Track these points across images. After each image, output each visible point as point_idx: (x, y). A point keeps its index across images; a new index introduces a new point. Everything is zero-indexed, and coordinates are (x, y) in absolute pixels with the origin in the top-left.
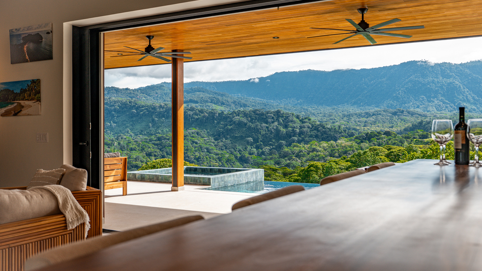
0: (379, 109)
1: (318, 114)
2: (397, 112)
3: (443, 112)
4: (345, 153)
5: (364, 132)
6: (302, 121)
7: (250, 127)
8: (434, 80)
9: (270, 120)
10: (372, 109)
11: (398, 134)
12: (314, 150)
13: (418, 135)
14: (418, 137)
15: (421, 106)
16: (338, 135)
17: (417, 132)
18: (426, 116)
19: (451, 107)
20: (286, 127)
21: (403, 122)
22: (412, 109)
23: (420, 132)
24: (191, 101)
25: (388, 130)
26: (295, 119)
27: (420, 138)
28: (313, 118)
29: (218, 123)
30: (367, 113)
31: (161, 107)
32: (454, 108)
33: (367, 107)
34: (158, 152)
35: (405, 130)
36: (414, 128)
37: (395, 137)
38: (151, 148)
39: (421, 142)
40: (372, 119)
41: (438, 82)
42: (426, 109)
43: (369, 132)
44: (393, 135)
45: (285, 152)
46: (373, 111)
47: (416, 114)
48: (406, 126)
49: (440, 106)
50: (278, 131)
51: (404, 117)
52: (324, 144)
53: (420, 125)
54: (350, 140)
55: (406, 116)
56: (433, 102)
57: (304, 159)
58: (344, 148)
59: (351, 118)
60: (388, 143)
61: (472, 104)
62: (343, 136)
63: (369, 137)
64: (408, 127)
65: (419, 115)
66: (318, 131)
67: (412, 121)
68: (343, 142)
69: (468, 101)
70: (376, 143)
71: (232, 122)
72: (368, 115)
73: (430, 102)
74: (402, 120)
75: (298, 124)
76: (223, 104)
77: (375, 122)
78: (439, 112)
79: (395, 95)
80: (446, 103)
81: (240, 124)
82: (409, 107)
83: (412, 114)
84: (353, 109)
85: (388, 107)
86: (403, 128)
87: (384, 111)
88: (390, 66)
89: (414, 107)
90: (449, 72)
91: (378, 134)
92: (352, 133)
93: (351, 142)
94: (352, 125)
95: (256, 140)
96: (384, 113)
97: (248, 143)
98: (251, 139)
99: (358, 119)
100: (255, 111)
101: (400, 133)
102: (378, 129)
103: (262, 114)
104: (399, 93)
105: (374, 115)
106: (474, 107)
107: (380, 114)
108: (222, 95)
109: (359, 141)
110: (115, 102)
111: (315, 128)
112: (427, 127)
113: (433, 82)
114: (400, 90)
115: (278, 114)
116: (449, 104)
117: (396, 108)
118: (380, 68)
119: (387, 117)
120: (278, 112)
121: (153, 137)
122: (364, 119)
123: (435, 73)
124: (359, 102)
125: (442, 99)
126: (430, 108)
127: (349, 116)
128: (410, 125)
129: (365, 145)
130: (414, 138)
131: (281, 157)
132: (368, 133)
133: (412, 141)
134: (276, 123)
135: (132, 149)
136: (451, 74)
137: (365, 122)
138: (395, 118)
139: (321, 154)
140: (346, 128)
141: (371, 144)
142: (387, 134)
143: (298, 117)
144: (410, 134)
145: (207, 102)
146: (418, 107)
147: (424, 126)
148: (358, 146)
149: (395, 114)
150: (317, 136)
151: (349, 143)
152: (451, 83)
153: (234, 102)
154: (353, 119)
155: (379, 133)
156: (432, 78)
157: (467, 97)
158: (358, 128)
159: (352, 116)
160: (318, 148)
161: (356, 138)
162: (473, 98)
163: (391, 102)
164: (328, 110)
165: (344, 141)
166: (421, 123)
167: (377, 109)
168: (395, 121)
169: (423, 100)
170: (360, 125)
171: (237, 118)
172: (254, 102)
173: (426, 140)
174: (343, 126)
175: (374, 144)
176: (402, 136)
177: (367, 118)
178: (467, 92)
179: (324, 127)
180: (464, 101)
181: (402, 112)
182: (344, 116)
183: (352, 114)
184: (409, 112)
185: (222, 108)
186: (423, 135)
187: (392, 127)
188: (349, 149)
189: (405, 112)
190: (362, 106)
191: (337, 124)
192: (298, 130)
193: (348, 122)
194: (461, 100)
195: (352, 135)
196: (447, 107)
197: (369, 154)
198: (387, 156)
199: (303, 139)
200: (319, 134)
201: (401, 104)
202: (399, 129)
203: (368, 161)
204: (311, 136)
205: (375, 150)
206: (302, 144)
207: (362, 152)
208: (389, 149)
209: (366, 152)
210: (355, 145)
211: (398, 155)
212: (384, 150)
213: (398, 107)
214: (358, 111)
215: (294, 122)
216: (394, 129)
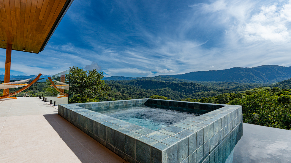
1: (203, 83)
3: (246, 83)
6: (199, 86)
7: (183, 87)
9: (189, 85)
10: (222, 82)
12: (203, 94)
16: (210, 90)
18: (240, 84)
20: (194, 87)
24: (167, 80)
26: (197, 85)
28: (202, 85)
29: (174, 86)
30: (220, 83)
31: (158, 82)
32: (250, 82)
34: (158, 94)
36: (236, 88)
38: (156, 93)
40: (221, 85)
41: (244, 74)
42: (240, 82)
44: (229, 90)
45: (194, 94)
49: (245, 81)
50: (191, 88)
52: (206, 92)
57: (200, 97)
61: (257, 80)
63: (221, 90)
65: (238, 84)
66: (204, 88)
68: (212, 92)
69: (256, 79)
71: (178, 86)
72: (220, 84)
73: (241, 80)
74: (232, 85)
75: (198, 86)
76: (175, 81)
81: (180, 87)
83: (235, 84)
84: (215, 82)
94: (215, 86)
95: (185, 91)
97: (183, 92)
98: (183, 91)
100: (185, 83)
102: (224, 88)
103: (187, 84)
106: (258, 81)
108: (175, 79)
110: (147, 81)
111: (203, 87)
113: (242, 74)
115: (191, 83)
120: (192, 83)
121: (156, 90)
122: (219, 85)
127: (214, 84)
128: (234, 87)
131: (192, 96)
134: (191, 86)
135: (151, 93)
138: (229, 85)
139: (205, 95)
143: (198, 84)
145: (171, 80)
146: (237, 81)
149: (229, 83)
150: (204, 90)
151: (214, 92)
152: (249, 74)
153: (179, 80)
155: (224, 89)
157: (255, 78)
160: (204, 93)
161: (216, 91)
162: (257, 78)
163: (228, 80)
164: (207, 82)
166: (239, 86)
167: (223, 82)
169: (239, 79)
171: (179, 85)
172: (184, 81)
173: (241, 91)
178: (255, 76)
179: (206, 87)
180: (254, 79)
181: (232, 83)
182: (212, 84)
184: (234, 83)
185: (175, 82)
187: (228, 87)
191: (210, 86)
192: (198, 88)
195: (215, 90)
197: (224, 95)
198: (230, 96)
199: (199, 91)
200: (204, 89)
201: (231, 80)
202: (231, 88)
203: (224, 98)
204: (202, 90)
205: (225, 94)
206: (199, 92)
207: (221, 95)
208: (230, 94)
209: (223, 95)
210: (216, 93)
211: (235, 96)
212: (228, 94)
213: (230, 81)
214: (217, 83)
215: (197, 86)
216: (229, 88)
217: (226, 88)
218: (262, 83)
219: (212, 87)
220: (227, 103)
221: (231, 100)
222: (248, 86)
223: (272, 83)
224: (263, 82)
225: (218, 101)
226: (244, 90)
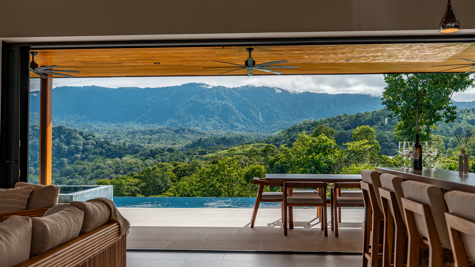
0: (162, 127)
1: (102, 130)
2: (179, 130)
3: (218, 130)
4: (130, 170)
5: (149, 149)
6: (86, 138)
8: (211, 101)
10: (156, 127)
11: (180, 150)
12: (98, 167)
13: (198, 152)
14: (198, 154)
15: (200, 125)
16: (123, 152)
17: (197, 149)
18: (204, 134)
19: (226, 126)
20: (68, 144)
21: (184, 139)
22: (192, 128)
23: (200, 149)
25: (171, 147)
26: (78, 135)
27: (200, 154)
28: (97, 135)
30: (151, 131)
32: (228, 127)
33: (151, 125)
35: (186, 147)
36: (194, 145)
37: (177, 154)
39: (201, 158)
40: (156, 136)
41: (214, 103)
42: (204, 128)
43: (154, 149)
44: (176, 152)
45: (67, 170)
46: (157, 128)
47: (196, 132)
48: (188, 143)
49: (216, 125)
50: (59, 148)
51: (185, 135)
52: (109, 161)
53: (200, 143)
54: (135, 157)
55: (187, 134)
56: (211, 121)
57: (88, 177)
58: (129, 165)
59: (136, 136)
60: (171, 160)
61: (242, 124)
62: (128, 153)
63: (153, 154)
64: (189, 144)
65: (198, 133)
66: (103, 148)
67: (192, 138)
69: (239, 121)
70: (160, 159)
72: (152, 132)
73: (207, 121)
74: (183, 137)
75: (81, 141)
77: (159, 139)
78: (215, 131)
79: (177, 114)
80: (221, 122)
82: (190, 125)
83: (193, 132)
84: (137, 127)
85: (170, 125)
86: (185, 145)
87: (167, 129)
88: (173, 86)
89: (194, 125)
90: (223, 94)
91: (161, 151)
92: (137, 150)
93: (136, 159)
94: (136, 142)
96: (167, 131)
99: (143, 137)
100: (33, 128)
101: (182, 150)
102: (162, 146)
104: (180, 113)
105: (157, 132)
106: (243, 127)
107: (163, 132)
109: (144, 158)
111: (99, 145)
112: (205, 145)
113: (210, 103)
114: (181, 109)
115: (59, 130)
116: (224, 123)
117: (178, 126)
118: (163, 88)
119: (170, 135)
120: (60, 128)
122: (148, 136)
123: (212, 95)
124: (143, 120)
125: (217, 119)
126: (208, 127)
127: (134, 133)
128: (190, 142)
129: (150, 161)
130: (195, 154)
131: (62, 175)
132: (152, 150)
133: (192, 157)
134: (58, 140)
136: (225, 97)
137: (150, 139)
138: (177, 136)
139: (107, 172)
140: (131, 145)
141: (155, 160)
142: (170, 150)
143: (81, 134)
144: (191, 151)
146: (197, 126)
147: (203, 143)
148: (143, 163)
149: (177, 131)
150: (101, 154)
151: (134, 160)
152: (225, 105)
154: (137, 136)
155: (163, 150)
156: (209, 99)
157: (238, 117)
158: (142, 145)
159: (137, 134)
160: (102, 165)
161: (141, 155)
162: (243, 119)
163: (174, 120)
164: (112, 127)
165: (129, 158)
166: (200, 140)
167: (160, 127)
168: (177, 138)
169: (202, 119)
170: (144, 143)
173: (204, 156)
174: (128, 143)
175: (158, 160)
176: (184, 153)
177: (151, 135)
178: (238, 113)
179: (108, 144)
180: (236, 121)
181: (184, 130)
182: (129, 133)
183: (136, 131)
184: (189, 131)
186: (202, 152)
187: (175, 144)
188: (134, 165)
189: (186, 130)
190: (147, 124)
191: (122, 141)
192: (81, 147)
193: (133, 139)
194: (233, 120)
195: (136, 152)
196: (222, 126)
197: (158, 169)
198: (174, 171)
199: (87, 157)
200: (104, 151)
201: (183, 122)
202: (181, 146)
203: (157, 177)
204: (95, 153)
205: (162, 166)
206: (86, 162)
207: (151, 168)
208: (175, 165)
209: (155, 168)
210: (140, 162)
211: (184, 171)
212: (170, 166)
213: (180, 125)
214: (142, 128)
215: (78, 139)
216: (176, 146)
217: (170, 146)
218: (252, 132)
219: (127, 144)
220: (164, 192)
221: (174, 181)
222: (223, 139)
223: (272, 132)
224: (254, 128)
225: (143, 188)
226: (213, 152)
